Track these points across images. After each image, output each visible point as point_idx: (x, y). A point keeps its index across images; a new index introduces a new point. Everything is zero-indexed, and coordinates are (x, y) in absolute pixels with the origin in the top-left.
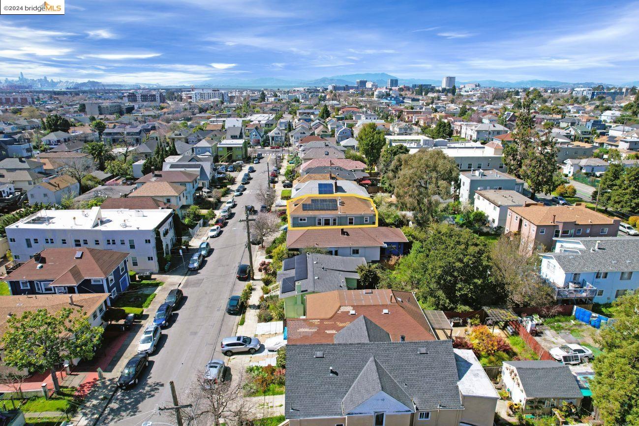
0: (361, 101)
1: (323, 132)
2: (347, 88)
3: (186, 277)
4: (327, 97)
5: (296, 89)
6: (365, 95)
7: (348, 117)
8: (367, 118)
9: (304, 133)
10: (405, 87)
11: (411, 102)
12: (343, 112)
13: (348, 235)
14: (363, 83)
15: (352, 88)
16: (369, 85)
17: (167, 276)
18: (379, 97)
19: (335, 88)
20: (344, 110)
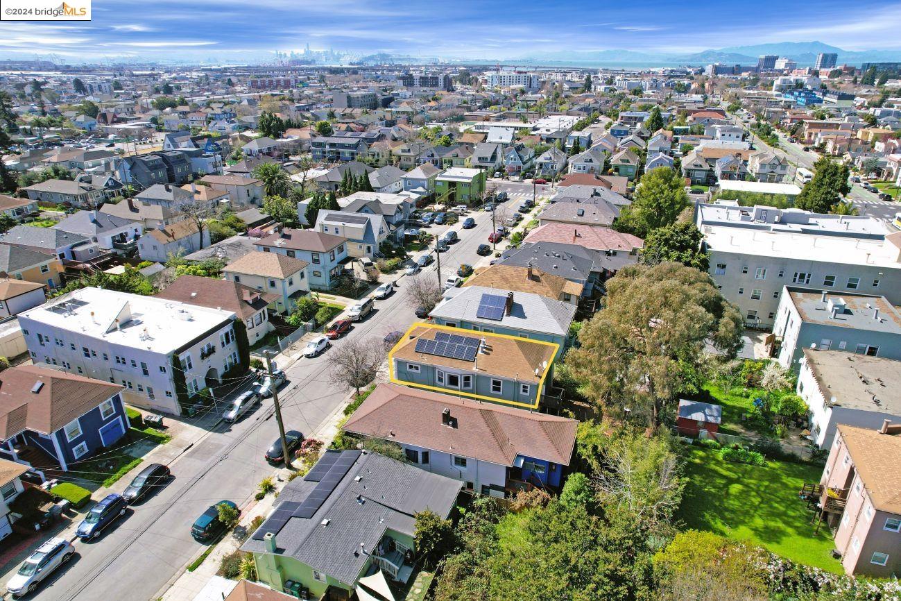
0: (745, 96)
1: (623, 161)
2: (737, 70)
3: (211, 433)
4: (693, 87)
5: (652, 70)
6: (759, 84)
7: (695, 129)
8: (723, 135)
9: (591, 161)
10: (846, 68)
11: (835, 101)
12: (695, 119)
13: (455, 425)
14: (771, 61)
15: (746, 69)
16: (780, 64)
17: (187, 425)
18: (782, 89)
19: (717, 70)
20: (696, 115)
